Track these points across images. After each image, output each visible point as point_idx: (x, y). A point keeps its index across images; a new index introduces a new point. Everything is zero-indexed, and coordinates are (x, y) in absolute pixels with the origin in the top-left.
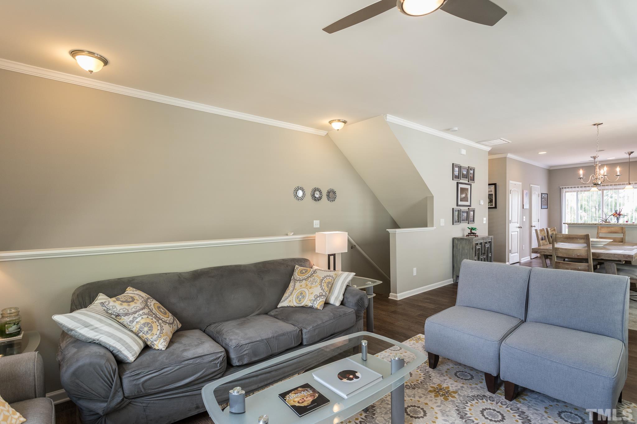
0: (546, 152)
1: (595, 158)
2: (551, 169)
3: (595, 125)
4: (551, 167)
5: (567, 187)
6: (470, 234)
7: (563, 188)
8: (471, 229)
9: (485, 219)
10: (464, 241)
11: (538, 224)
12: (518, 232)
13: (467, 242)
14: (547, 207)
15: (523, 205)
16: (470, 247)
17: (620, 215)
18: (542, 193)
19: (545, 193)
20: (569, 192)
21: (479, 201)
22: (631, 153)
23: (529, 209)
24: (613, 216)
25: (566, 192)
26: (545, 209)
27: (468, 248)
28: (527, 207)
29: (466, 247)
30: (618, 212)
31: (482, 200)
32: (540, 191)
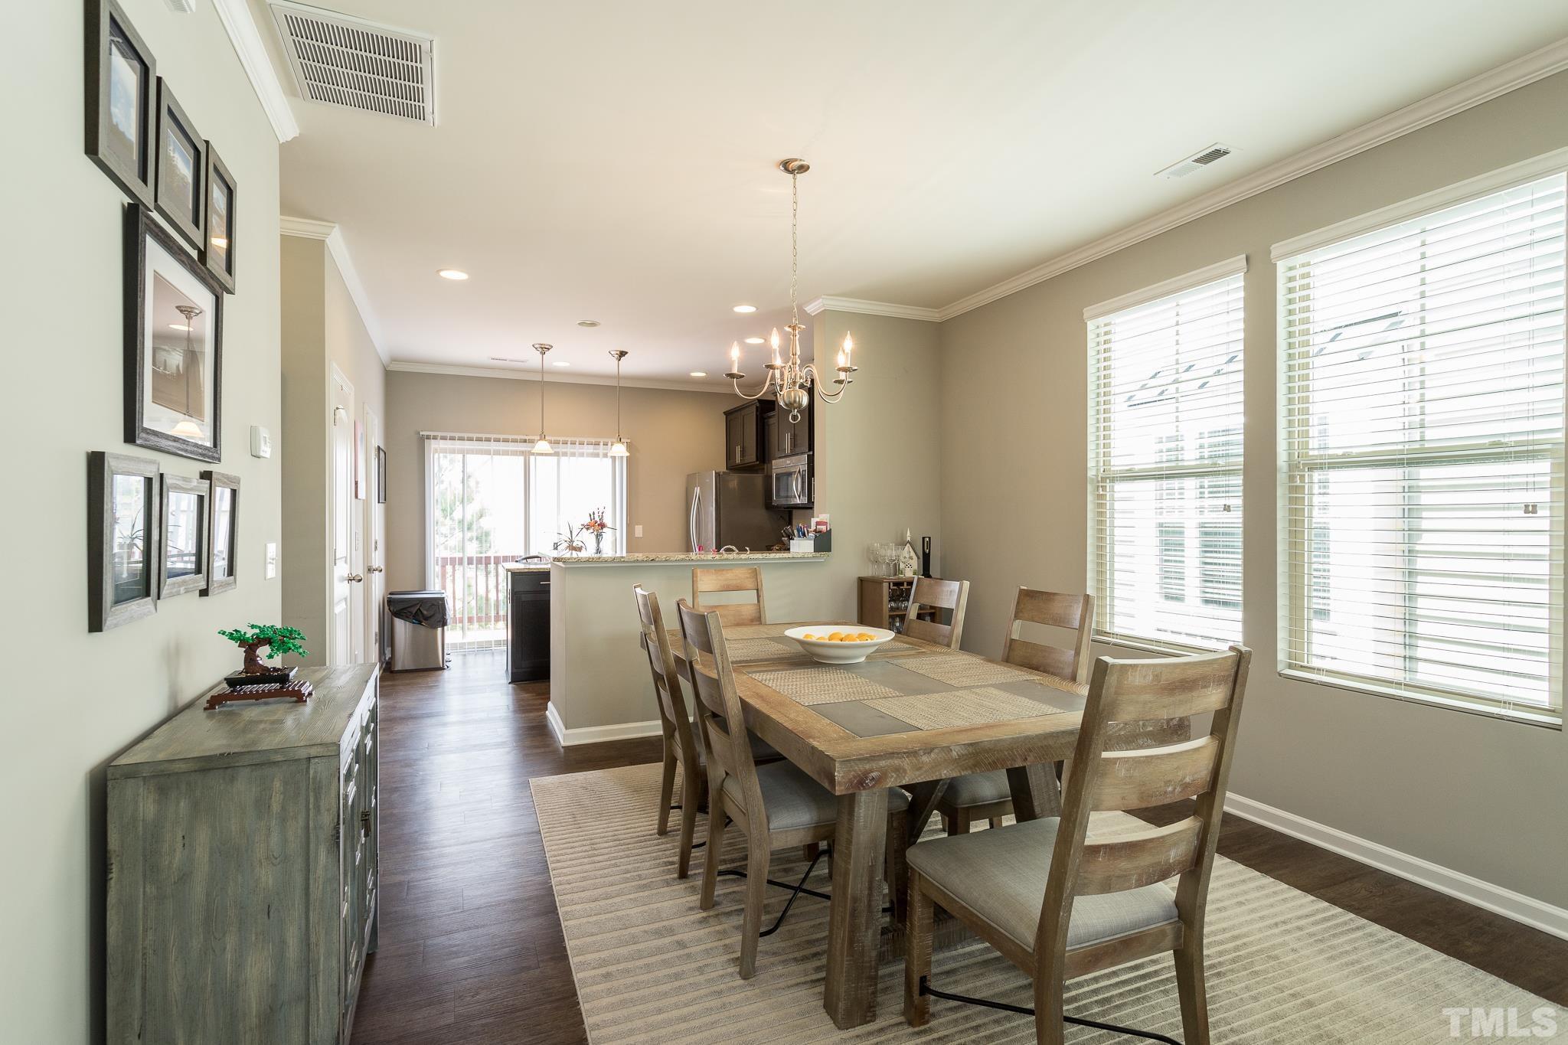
0: (466, 276)
1: (543, 352)
2: (393, 367)
4: (394, 360)
5: (440, 434)
6: (248, 688)
7: (428, 437)
8: (250, 647)
9: (273, 549)
10: (244, 788)
11: (378, 559)
12: (346, 599)
13: (277, 785)
14: (384, 496)
15: (356, 483)
16: (307, 827)
17: (602, 526)
18: (379, 447)
19: (382, 447)
20: (444, 451)
21: (253, 433)
22: (622, 354)
23: (367, 504)
24: (588, 529)
25: (436, 451)
26: (382, 506)
27: (285, 841)
28: (362, 494)
29: (268, 835)
30: (597, 519)
31: (261, 429)
32: (377, 439)
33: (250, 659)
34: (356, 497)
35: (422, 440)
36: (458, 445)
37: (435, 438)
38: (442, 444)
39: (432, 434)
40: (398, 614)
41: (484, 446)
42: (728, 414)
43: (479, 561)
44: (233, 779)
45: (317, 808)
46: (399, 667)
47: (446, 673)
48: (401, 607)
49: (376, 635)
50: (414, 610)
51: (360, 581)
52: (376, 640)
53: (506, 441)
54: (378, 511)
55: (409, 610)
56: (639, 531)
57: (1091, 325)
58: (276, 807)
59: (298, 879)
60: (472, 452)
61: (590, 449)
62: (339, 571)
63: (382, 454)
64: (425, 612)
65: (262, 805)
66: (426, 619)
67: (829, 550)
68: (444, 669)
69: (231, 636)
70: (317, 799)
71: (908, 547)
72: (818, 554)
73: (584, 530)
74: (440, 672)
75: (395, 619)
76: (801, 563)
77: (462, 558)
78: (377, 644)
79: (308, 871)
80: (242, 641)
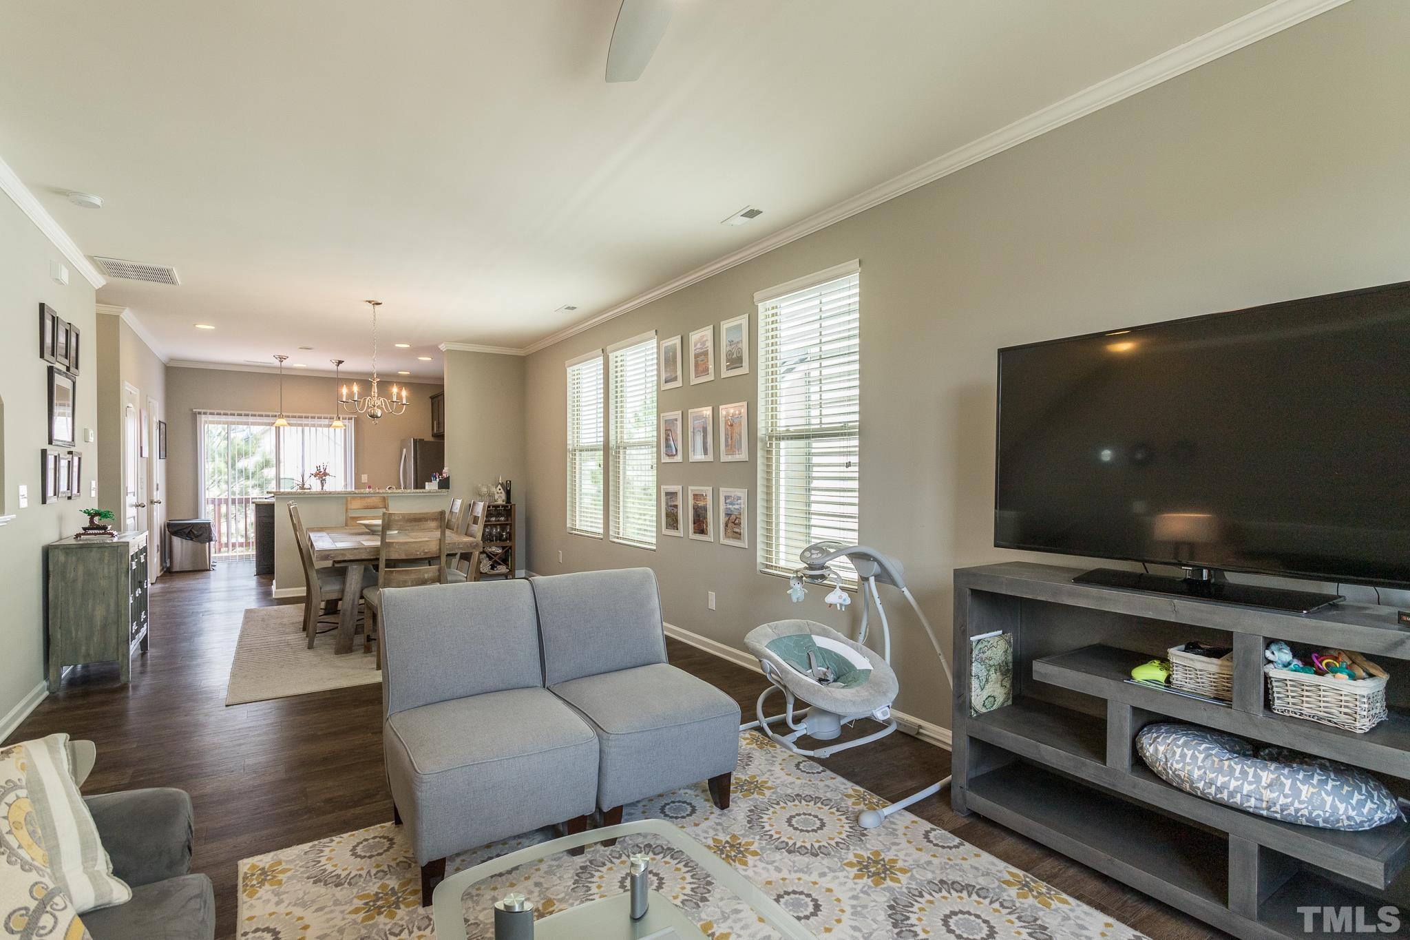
0: (213, 328)
1: (281, 359)
2: (171, 364)
3: (370, 302)
4: (172, 360)
5: (209, 411)
6: (91, 532)
7: (200, 413)
8: (92, 515)
9: (94, 484)
10: (95, 554)
11: (160, 495)
12: (134, 517)
13: (106, 554)
14: (165, 452)
15: (141, 447)
16: (118, 570)
17: (325, 474)
18: (160, 421)
19: (161, 420)
20: (213, 422)
21: (86, 432)
22: (340, 362)
23: (149, 462)
24: (315, 476)
25: (206, 422)
26: (163, 461)
27: (109, 572)
28: (145, 454)
29: (103, 569)
30: (322, 470)
31: (90, 430)
32: (158, 415)
33: (91, 521)
34: (141, 456)
35: (194, 416)
36: (223, 418)
37: (205, 413)
38: (210, 418)
39: (203, 411)
40: (175, 533)
41: (244, 419)
42: (432, 398)
43: (241, 501)
44: (91, 551)
45: (121, 562)
46: (176, 568)
47: (212, 573)
48: (176, 529)
49: (158, 546)
50: (187, 531)
51: (144, 507)
52: (158, 550)
53: (261, 416)
54: (159, 466)
55: (185, 530)
56: (364, 478)
57: (569, 370)
58: (106, 561)
59: (114, 584)
60: (234, 423)
61: (326, 422)
62: (131, 499)
63: (162, 426)
64: (196, 532)
65: (101, 560)
66: (197, 537)
67: (448, 488)
68: (209, 570)
69: (85, 512)
70: (121, 558)
71: (500, 487)
72: (440, 490)
73: (313, 476)
74: (208, 572)
75: (173, 537)
76: (431, 495)
77: (227, 499)
78: (159, 553)
79: (118, 582)
80: (89, 514)
